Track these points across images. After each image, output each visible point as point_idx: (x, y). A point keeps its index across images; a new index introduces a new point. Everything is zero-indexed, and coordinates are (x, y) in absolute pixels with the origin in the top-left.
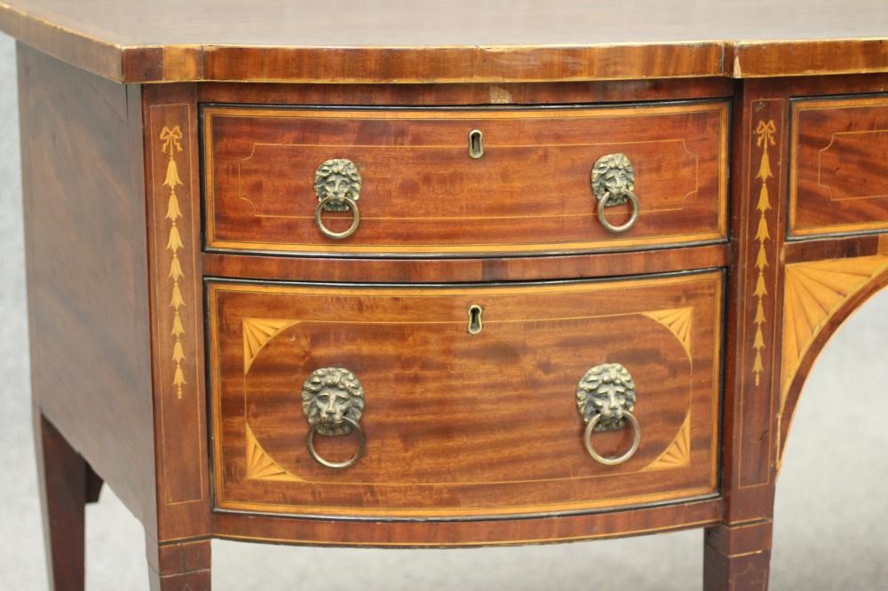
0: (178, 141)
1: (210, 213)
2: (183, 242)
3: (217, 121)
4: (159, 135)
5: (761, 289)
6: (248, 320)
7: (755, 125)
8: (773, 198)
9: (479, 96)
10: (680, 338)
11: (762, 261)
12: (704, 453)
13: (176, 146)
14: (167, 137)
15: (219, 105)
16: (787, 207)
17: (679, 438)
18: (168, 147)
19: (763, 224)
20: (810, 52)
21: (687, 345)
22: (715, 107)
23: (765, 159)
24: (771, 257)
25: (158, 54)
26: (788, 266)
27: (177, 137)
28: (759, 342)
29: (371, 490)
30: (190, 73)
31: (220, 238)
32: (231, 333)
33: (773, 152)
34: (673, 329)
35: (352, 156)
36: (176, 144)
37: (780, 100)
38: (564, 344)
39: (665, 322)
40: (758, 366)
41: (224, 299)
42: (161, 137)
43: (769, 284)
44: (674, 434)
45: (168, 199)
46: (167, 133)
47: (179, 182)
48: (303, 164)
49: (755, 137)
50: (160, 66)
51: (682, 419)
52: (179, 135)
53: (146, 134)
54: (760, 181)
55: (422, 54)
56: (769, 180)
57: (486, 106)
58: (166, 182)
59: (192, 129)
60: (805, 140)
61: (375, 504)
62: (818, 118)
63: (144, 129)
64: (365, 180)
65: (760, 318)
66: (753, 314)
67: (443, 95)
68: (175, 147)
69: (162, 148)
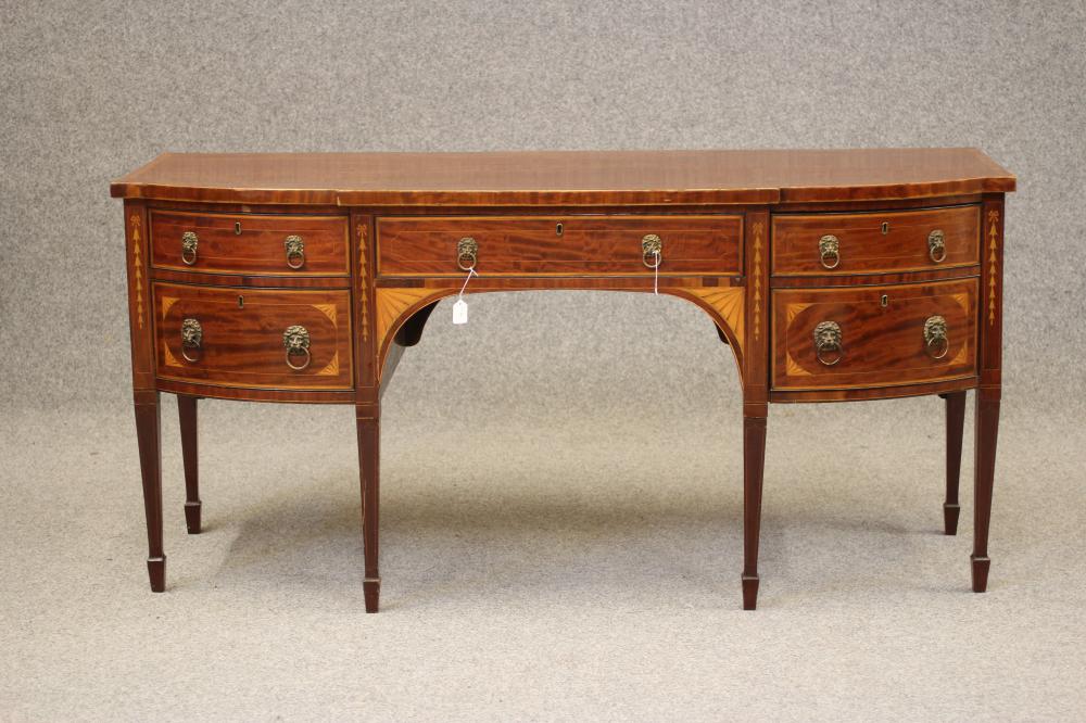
1: (151, 252)
2: (141, 263)
3: (153, 215)
4: (130, 219)
5: (364, 298)
6: (164, 297)
7: (356, 226)
8: (367, 258)
9: (237, 208)
10: (331, 317)
11: (364, 286)
12: (346, 370)
15: (155, 208)
16: (376, 263)
17: (333, 362)
18: (134, 224)
19: (363, 270)
20: (375, 196)
21: (334, 321)
22: (343, 218)
23: (362, 241)
24: (368, 284)
25: (125, 186)
26: (378, 290)
28: (365, 322)
29: (205, 372)
30: (138, 195)
31: (155, 263)
32: (159, 303)
33: (366, 239)
34: (327, 313)
35: (194, 231)
36: (138, 223)
37: (369, 216)
38: (277, 316)
39: (323, 310)
40: (365, 333)
41: (157, 288)
42: (132, 220)
43: (368, 297)
44: (330, 360)
45: (135, 245)
47: (139, 238)
48: (179, 235)
49: (357, 232)
51: (334, 354)
54: (360, 251)
55: (213, 190)
56: (365, 251)
57: (240, 213)
58: (134, 238)
59: (144, 217)
60: (383, 234)
61: (207, 378)
62: (390, 225)
64: (199, 242)
65: (364, 311)
66: (361, 309)
67: (226, 208)
69: (132, 224)
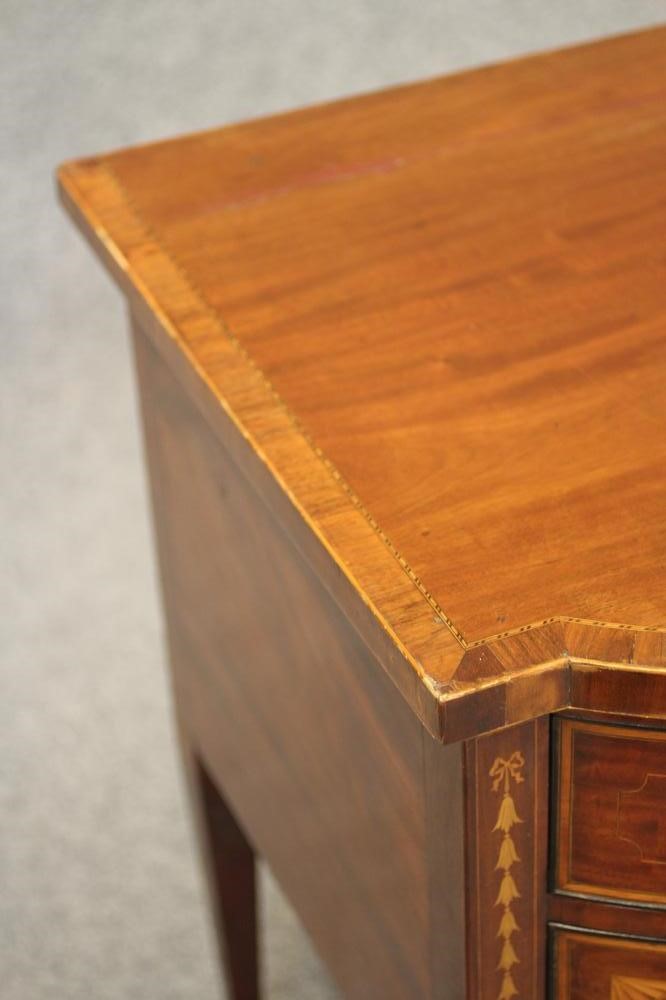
0: (516, 771)
1: (564, 849)
2: (519, 891)
3: (579, 738)
4: (488, 771)
6: (621, 978)
13: (514, 778)
14: (501, 771)
18: (502, 784)
25: (499, 693)
27: (515, 766)
31: (578, 879)
32: (591, 990)
36: (513, 774)
41: (580, 952)
42: (492, 773)
45: (500, 845)
46: (501, 766)
47: (517, 820)
50: (501, 708)
52: (519, 762)
53: (469, 776)
58: (497, 826)
59: (541, 748)
63: (465, 770)
68: (512, 780)
69: (492, 786)
